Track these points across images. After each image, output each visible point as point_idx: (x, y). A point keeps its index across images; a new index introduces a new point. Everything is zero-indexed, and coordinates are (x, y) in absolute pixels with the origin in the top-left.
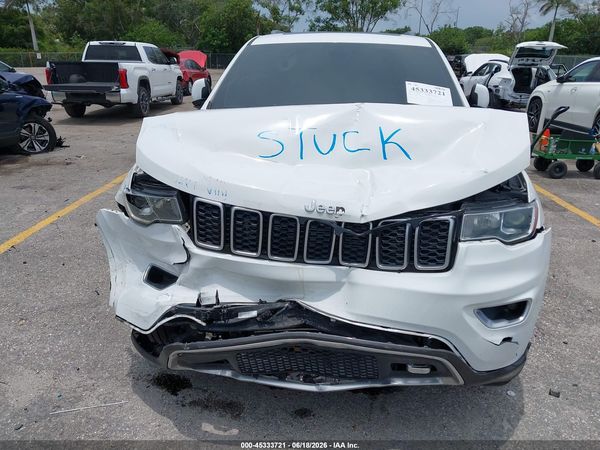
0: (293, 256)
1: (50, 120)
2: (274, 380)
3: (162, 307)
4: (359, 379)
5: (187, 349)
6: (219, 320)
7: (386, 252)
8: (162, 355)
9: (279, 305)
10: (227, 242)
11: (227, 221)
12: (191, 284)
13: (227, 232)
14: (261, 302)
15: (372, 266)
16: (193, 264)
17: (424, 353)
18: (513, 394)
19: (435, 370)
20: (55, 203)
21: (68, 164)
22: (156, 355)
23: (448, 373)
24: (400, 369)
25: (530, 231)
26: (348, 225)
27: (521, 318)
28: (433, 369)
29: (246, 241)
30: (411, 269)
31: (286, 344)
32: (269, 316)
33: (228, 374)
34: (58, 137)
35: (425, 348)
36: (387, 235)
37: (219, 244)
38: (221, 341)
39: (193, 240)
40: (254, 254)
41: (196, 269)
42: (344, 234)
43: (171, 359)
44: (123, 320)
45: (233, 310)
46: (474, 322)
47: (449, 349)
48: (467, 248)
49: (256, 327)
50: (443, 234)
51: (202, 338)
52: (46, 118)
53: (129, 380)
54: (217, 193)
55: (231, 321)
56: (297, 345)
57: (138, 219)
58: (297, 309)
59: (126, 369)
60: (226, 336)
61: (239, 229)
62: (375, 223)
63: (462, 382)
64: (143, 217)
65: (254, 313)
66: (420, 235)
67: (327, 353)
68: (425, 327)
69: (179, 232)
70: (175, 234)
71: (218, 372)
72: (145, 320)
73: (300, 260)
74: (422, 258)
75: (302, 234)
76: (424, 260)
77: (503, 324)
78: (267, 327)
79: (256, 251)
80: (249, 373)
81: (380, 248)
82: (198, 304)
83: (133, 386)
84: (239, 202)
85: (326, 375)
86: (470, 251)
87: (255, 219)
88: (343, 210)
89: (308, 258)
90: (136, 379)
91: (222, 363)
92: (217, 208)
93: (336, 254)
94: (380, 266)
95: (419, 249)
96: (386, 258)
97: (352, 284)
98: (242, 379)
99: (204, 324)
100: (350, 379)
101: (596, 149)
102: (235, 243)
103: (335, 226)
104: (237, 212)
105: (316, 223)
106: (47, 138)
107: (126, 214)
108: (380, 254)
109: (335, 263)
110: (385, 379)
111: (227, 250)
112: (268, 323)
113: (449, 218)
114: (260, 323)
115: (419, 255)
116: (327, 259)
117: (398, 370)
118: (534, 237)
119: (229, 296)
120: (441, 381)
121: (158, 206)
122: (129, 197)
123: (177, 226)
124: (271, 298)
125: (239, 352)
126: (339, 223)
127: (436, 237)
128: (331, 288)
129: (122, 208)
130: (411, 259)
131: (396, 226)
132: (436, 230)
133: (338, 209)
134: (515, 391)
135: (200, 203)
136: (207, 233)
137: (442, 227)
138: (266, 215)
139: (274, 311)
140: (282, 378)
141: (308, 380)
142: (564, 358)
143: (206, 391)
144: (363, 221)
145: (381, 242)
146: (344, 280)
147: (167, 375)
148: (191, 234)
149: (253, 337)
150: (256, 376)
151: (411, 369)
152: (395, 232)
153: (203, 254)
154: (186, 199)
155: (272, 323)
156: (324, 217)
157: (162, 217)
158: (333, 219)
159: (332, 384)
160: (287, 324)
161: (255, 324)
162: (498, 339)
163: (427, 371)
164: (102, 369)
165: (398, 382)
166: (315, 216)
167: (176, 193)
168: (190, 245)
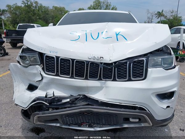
0: (83, 77)
1: (4, 46)
2: (77, 127)
3: (32, 98)
4: (111, 125)
5: (41, 114)
6: (55, 102)
8: (31, 117)
9: (78, 97)
10: (57, 71)
11: (57, 63)
12: (43, 89)
13: (57, 67)
14: (71, 96)
15: (114, 80)
16: (44, 81)
17: (136, 113)
21: (9, 60)
22: (29, 118)
23: (146, 121)
24: (127, 120)
25: (173, 65)
26: (105, 64)
27: (173, 98)
28: (140, 120)
29: (65, 71)
30: (130, 80)
31: (81, 111)
32: (74, 101)
33: (58, 125)
34: (7, 52)
35: (137, 110)
36: (120, 67)
37: (54, 73)
38: (55, 111)
39: (44, 71)
40: (68, 76)
41: (45, 83)
42: (104, 67)
43: (35, 119)
44: (17, 105)
45: (60, 99)
46: (156, 100)
47: (145, 110)
48: (152, 70)
49: (69, 106)
50: (142, 65)
51: (48, 110)
53: (21, 130)
54: (54, 52)
55: (59, 103)
56: (86, 112)
57: (24, 65)
58: (86, 98)
59: (20, 126)
60: (57, 109)
61: (62, 66)
62: (115, 63)
63: (151, 125)
64: (26, 64)
65: (68, 100)
66: (133, 66)
67: (98, 114)
68: (136, 102)
69: (39, 68)
70: (37, 69)
71: (54, 124)
72: (25, 104)
73: (86, 79)
74: (134, 75)
75: (87, 68)
76: (135, 76)
77: (166, 101)
78: (73, 105)
79: (69, 75)
80: (67, 124)
81: (117, 73)
82: (46, 97)
83: (22, 132)
84: (62, 55)
85: (97, 124)
86: (152, 72)
87: (68, 62)
88: (103, 58)
89: (90, 78)
90: (23, 130)
91: (56, 121)
92: (53, 58)
93: (100, 76)
94: (117, 80)
95: (133, 72)
96: (119, 76)
97: (107, 87)
98: (63, 127)
99: (48, 104)
100: (107, 125)
101: (179, 53)
102: (61, 72)
103: (100, 64)
104: (61, 59)
105: (93, 63)
106: (3, 52)
107: (20, 64)
108: (117, 75)
109: (100, 79)
110: (121, 125)
111: (57, 75)
112: (74, 104)
113: (144, 59)
114: (71, 104)
115: (133, 74)
116: (97, 78)
117: (126, 120)
119: (58, 93)
120: (143, 125)
121: (32, 59)
122: (21, 57)
123: (38, 66)
124: (75, 94)
125: (62, 115)
126: (101, 63)
127: (139, 67)
128: (99, 89)
129: (19, 62)
130: (130, 76)
131: (123, 64)
132: (139, 64)
133: (101, 58)
135: (47, 56)
136: (50, 68)
137: (142, 63)
138: (73, 60)
139: (76, 99)
140: (80, 126)
141: (90, 126)
143: (51, 133)
144: (110, 62)
145: (117, 70)
146: (104, 86)
147: (36, 128)
148: (43, 69)
149: (68, 109)
150: (69, 125)
151: (131, 120)
152: (123, 66)
153: (48, 77)
154: (41, 55)
155: (76, 104)
156: (96, 61)
157: (33, 63)
158: (99, 61)
159: (100, 128)
160: (81, 104)
161: (69, 104)
162: (165, 107)
163: (137, 120)
164: (11, 126)
165: (126, 126)
166: (92, 60)
167: (38, 53)
168: (43, 73)
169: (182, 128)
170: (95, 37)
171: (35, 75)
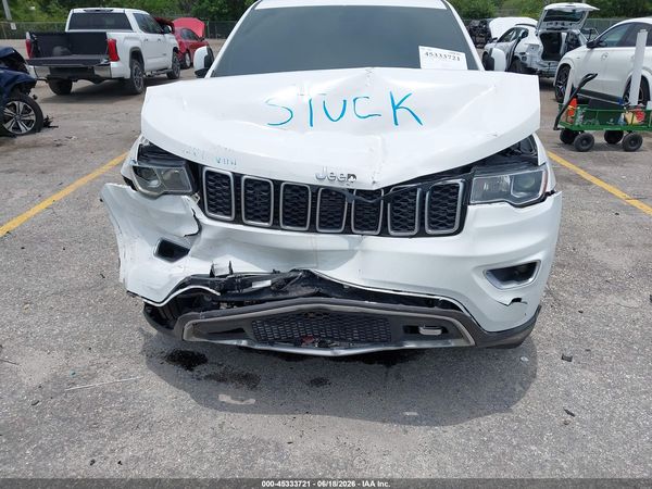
0: (305, 226)
1: (35, 98)
2: (288, 347)
3: (176, 279)
4: (373, 343)
5: (202, 317)
6: (234, 289)
7: (398, 218)
8: (177, 326)
9: (292, 274)
10: (238, 212)
11: (238, 191)
12: (203, 255)
13: (238, 202)
14: (275, 272)
15: (384, 233)
16: (205, 235)
17: (434, 313)
18: (526, 359)
19: (447, 332)
20: (48, 187)
21: (58, 145)
22: (170, 328)
23: (460, 335)
24: (412, 331)
25: (540, 194)
26: (360, 192)
27: (531, 280)
28: (445, 331)
29: (258, 211)
30: (422, 234)
31: (300, 310)
32: (281, 286)
33: (244, 343)
34: (45, 117)
35: (436, 309)
36: (398, 202)
37: (230, 215)
38: (236, 309)
39: (204, 213)
40: (266, 224)
41: (208, 240)
42: (356, 201)
43: (187, 330)
44: (135, 295)
45: (247, 280)
46: (485, 284)
47: (458, 309)
48: (476, 211)
49: (270, 296)
50: (453, 197)
51: (218, 307)
52: (31, 95)
53: (144, 357)
54: (226, 161)
55: (245, 291)
56: (312, 311)
57: (147, 192)
58: (311, 278)
59: (139, 347)
60: (240, 304)
61: (250, 199)
62: (387, 189)
63: (472, 342)
64: (151, 189)
65: (268, 283)
66: (430, 199)
67: (340, 316)
68: (435, 289)
69: (189, 203)
70: (185, 205)
71: (235, 342)
72: (158, 292)
73: (312, 230)
74: (434, 223)
75: (314, 204)
76: (435, 224)
77: (513, 285)
78: (281, 296)
79: (268, 221)
80: (265, 341)
81: (392, 215)
82: (212, 275)
83: (147, 363)
84: (249, 172)
85: (341, 340)
86: (480, 215)
87: (266, 188)
88: (354, 177)
89: (321, 227)
90: (149, 357)
91: (237, 332)
92: (227, 177)
93: (348, 223)
94: (392, 233)
95: (429, 213)
96: (397, 224)
97: (365, 251)
98: (257, 347)
99: (218, 294)
100: (362, 342)
101: (625, 120)
102: (247, 213)
103: (347, 193)
104: (247, 180)
105: (327, 191)
106: (34, 118)
107: (134, 188)
108: (392, 221)
109: (348, 231)
110: (399, 342)
111: (238, 221)
112: (283, 292)
113: (459, 181)
114: (274, 292)
115: (429, 220)
116: (339, 228)
117: (411, 333)
118: (543, 200)
119: (243, 267)
120: (453, 343)
121: (167, 177)
122: (135, 169)
123: (186, 197)
124: (284, 269)
125: (254, 319)
126: (351, 191)
127: (446, 201)
128: (343, 256)
129: (129, 182)
130: (422, 224)
131: (406, 192)
132: (447, 194)
133: (349, 176)
134: (529, 356)
135: (209, 173)
136: (218, 204)
137: (452, 191)
138: (277, 183)
139: (288, 280)
140: (298, 344)
141: (323, 346)
142: (578, 325)
143: (221, 365)
144: (374, 188)
145: (392, 209)
146: (357, 248)
147: (181, 352)
148: (201, 204)
149: (268, 304)
150: (272, 344)
151: (423, 331)
152: (406, 197)
153: (215, 226)
154: (194, 168)
155: (287, 292)
156: (336, 185)
157: (171, 188)
158: (345, 186)
159: (346, 349)
160: (300, 293)
161: (268, 293)
162: (507, 300)
163: (439, 332)
164: (114, 348)
165: (411, 345)
166: (326, 183)
167: (184, 163)
168: (201, 216)
169: (568, 354)
170: (335, 114)
171: (179, 219)
